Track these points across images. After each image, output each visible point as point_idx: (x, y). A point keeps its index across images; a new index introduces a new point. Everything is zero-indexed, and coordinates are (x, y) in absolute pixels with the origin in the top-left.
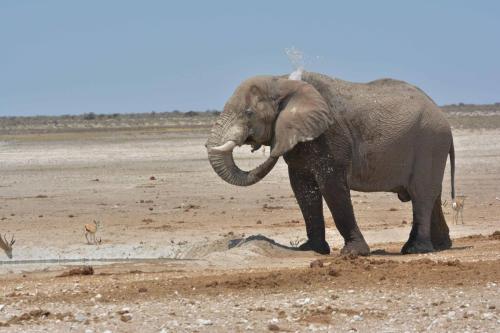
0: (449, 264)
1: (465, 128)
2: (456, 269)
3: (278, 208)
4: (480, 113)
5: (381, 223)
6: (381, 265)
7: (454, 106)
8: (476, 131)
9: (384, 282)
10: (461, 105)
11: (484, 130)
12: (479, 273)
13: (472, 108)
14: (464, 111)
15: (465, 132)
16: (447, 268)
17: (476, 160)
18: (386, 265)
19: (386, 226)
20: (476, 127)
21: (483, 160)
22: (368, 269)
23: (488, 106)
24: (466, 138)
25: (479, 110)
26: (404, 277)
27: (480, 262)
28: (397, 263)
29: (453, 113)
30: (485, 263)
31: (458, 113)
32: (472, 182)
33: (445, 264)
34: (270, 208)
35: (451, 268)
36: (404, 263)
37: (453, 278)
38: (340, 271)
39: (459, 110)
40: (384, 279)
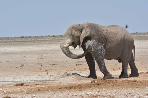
0: (134, 81)
1: (138, 40)
2: (136, 82)
3: (81, 65)
4: (143, 35)
5: (113, 69)
7: (134, 33)
8: (141, 41)
9: (114, 87)
10: (137, 33)
11: (144, 40)
12: (143, 84)
13: (140, 34)
14: (138, 35)
15: (138, 41)
16: (133, 83)
17: (142, 50)
18: (114, 81)
20: (141, 39)
21: (144, 50)
22: (109, 83)
23: (145, 33)
24: (138, 43)
26: (120, 85)
28: (118, 81)
29: (134, 35)
30: (145, 81)
31: (136, 35)
32: (140, 56)
33: (133, 81)
34: (78, 65)
35: (135, 82)
36: (120, 81)
37: (135, 85)
38: (100, 83)
39: (136, 34)
40: (114, 86)
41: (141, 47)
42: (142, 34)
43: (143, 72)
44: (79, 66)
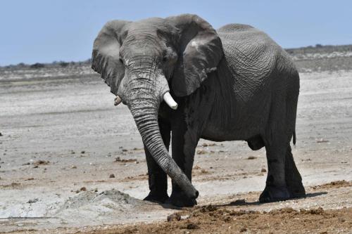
0: (313, 212)
1: (324, 70)
2: (319, 217)
3: (131, 161)
4: (338, 54)
5: (241, 172)
6: (241, 216)
7: (310, 47)
8: (335, 73)
10: (319, 46)
11: (343, 71)
12: (343, 221)
13: (330, 49)
14: (321, 53)
15: (325, 74)
16: (310, 217)
17: (336, 103)
18: (246, 215)
19: (245, 175)
20: (334, 69)
21: (343, 104)
22: (227, 220)
23: (346, 46)
24: (325, 81)
25: (337, 51)
26: (266, 228)
27: (345, 210)
28: (258, 213)
29: (309, 55)
30: (350, 210)
31: (315, 55)
32: (333, 126)
33: (308, 213)
34: (123, 161)
35: (314, 217)
36: (265, 213)
37: (317, 227)
38: (199, 224)
39: (317, 52)
40: (245, 230)
41: (334, 94)
42: (337, 49)
43: (341, 180)
44: (127, 164)
